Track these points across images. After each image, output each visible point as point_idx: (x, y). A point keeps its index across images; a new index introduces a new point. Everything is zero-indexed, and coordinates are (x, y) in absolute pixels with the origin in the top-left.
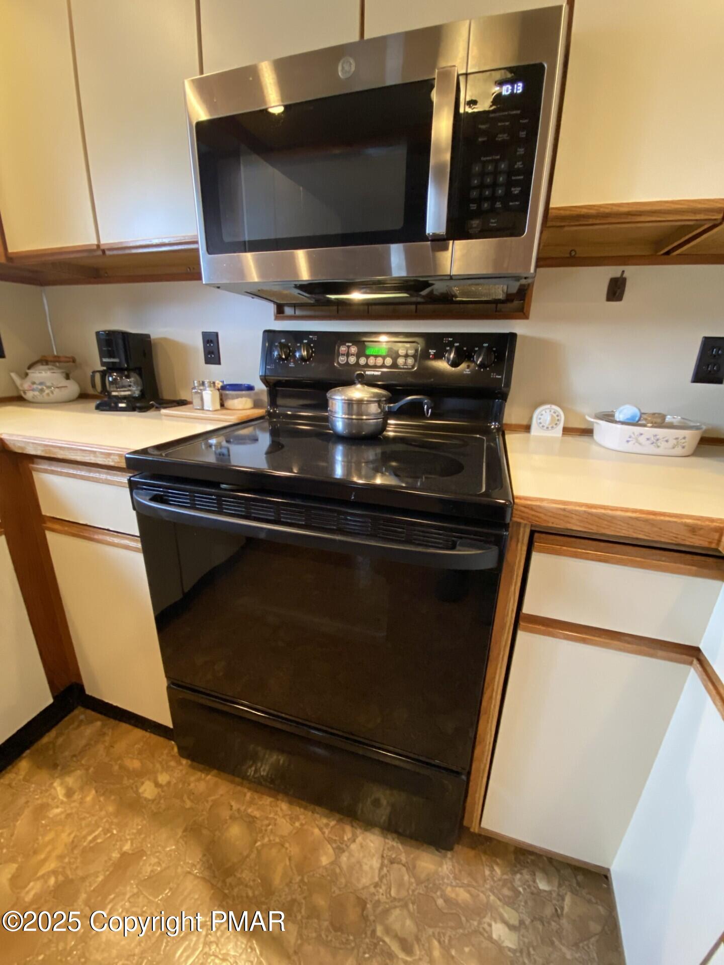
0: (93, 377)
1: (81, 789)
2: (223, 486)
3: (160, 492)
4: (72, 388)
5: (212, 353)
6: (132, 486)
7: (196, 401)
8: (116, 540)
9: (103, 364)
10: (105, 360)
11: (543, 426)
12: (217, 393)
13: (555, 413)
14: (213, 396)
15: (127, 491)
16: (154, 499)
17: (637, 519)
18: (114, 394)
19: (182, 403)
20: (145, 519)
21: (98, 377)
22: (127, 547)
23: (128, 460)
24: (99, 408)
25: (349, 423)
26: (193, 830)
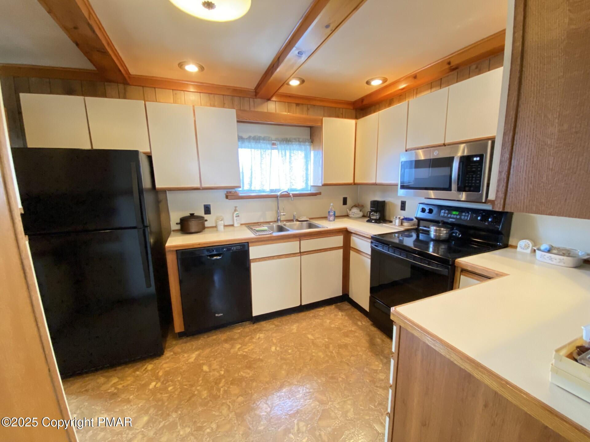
0: (367, 213)
1: (345, 316)
2: (390, 246)
3: (377, 244)
4: (361, 214)
5: (403, 207)
6: (372, 242)
7: (394, 223)
8: (365, 255)
9: (371, 210)
10: (371, 209)
11: (522, 248)
12: (400, 221)
13: (527, 243)
14: (399, 221)
15: (370, 244)
16: (376, 246)
17: (483, 269)
18: (372, 218)
19: (391, 222)
20: (373, 250)
21: (369, 213)
22: (367, 257)
23: (372, 237)
24: (368, 221)
25: (435, 236)
26: (369, 335)
